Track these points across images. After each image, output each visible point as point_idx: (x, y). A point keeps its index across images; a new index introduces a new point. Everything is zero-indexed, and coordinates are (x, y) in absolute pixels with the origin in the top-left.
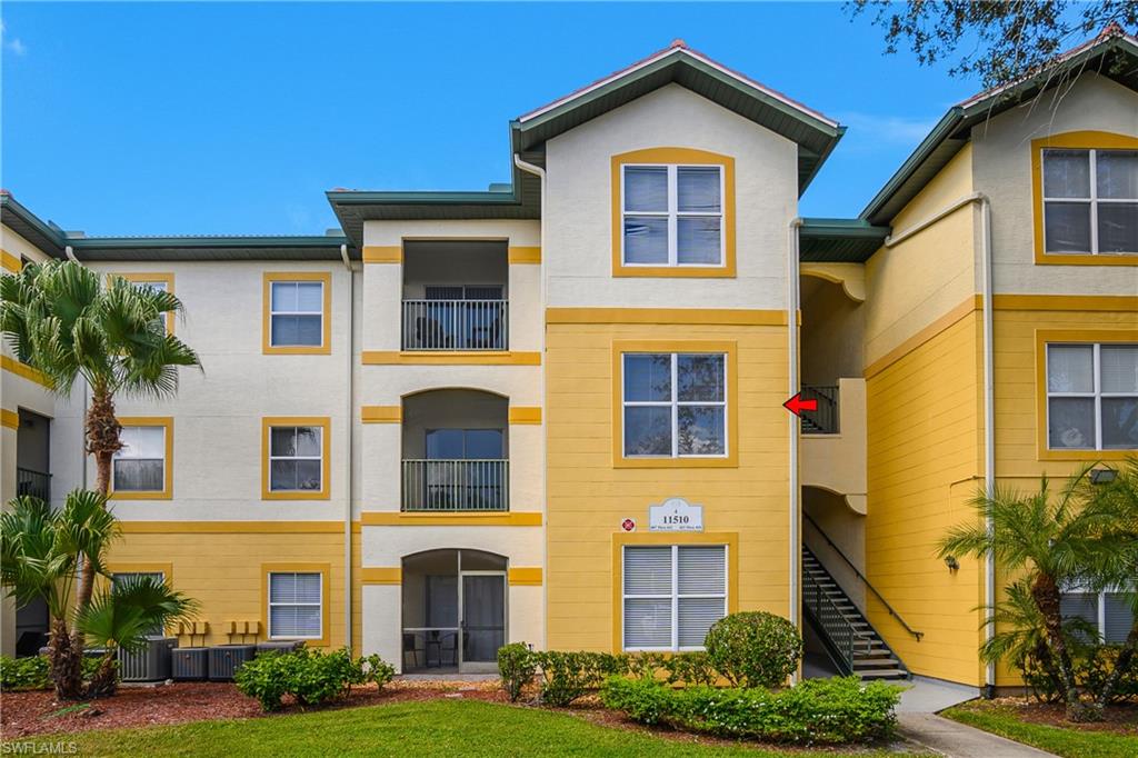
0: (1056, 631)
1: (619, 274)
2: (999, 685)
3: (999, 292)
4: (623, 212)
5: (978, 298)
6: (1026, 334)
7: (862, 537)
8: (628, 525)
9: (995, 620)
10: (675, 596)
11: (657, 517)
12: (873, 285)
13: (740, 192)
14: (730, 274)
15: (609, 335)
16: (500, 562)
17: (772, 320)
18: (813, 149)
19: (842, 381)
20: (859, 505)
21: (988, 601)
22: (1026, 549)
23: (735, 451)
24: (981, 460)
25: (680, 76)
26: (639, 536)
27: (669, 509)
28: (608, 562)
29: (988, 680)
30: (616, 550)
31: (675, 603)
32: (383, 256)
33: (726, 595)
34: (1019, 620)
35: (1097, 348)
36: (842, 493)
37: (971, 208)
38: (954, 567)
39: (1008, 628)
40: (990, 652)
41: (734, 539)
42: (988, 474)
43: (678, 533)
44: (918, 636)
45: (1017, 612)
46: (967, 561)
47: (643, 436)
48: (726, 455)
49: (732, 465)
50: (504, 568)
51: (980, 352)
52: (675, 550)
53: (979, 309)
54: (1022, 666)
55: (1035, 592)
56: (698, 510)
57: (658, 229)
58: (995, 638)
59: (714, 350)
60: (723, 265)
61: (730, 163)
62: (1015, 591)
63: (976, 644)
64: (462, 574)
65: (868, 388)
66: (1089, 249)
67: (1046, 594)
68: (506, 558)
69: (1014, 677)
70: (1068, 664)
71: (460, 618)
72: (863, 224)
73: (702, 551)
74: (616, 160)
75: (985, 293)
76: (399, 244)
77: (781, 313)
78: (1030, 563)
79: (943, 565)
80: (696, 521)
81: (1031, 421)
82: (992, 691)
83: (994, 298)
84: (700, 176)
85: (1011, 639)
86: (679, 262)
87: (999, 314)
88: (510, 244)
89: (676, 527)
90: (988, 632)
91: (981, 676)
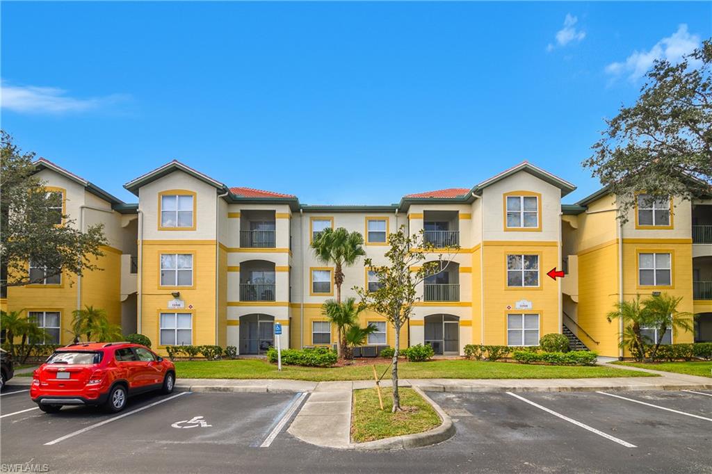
0: (639, 339)
1: (506, 230)
2: (625, 356)
3: (625, 237)
4: (507, 211)
5: (618, 240)
6: (633, 250)
7: (576, 310)
8: (509, 308)
9: (623, 336)
10: (523, 329)
11: (518, 305)
12: (582, 224)
13: (543, 204)
14: (540, 230)
15: (503, 249)
16: (457, 318)
17: (554, 245)
18: (565, 191)
19: (569, 256)
20: (575, 299)
21: (621, 331)
22: (630, 316)
23: (541, 285)
24: (618, 288)
25: (526, 170)
26: (512, 311)
27: (521, 303)
28: (502, 319)
29: (621, 355)
30: (506, 316)
31: (523, 332)
32: (416, 216)
33: (539, 329)
34: (629, 337)
35: (654, 255)
36: (569, 294)
37: (615, 212)
38: (610, 321)
39: (626, 339)
40: (621, 346)
41: (542, 311)
42: (621, 293)
43: (523, 310)
44: (598, 343)
45: (629, 334)
46: (615, 320)
47: (514, 281)
48: (539, 286)
49: (541, 289)
50: (458, 320)
51: (618, 256)
52: (523, 315)
53: (618, 243)
54: (631, 351)
55: (633, 328)
56: (530, 303)
57: (517, 215)
58: (623, 341)
59: (536, 254)
60: (538, 227)
61: (540, 195)
62: (628, 328)
63: (617, 344)
64: (444, 322)
65: (579, 259)
66: (652, 224)
67: (636, 329)
68: (459, 317)
69: (629, 354)
70: (643, 348)
71: (444, 337)
72: (578, 206)
73: (532, 316)
74: (505, 195)
75: (620, 238)
76: (423, 212)
77: (556, 242)
78: (632, 320)
79: (607, 320)
80: (530, 307)
81: (634, 277)
82: (622, 359)
83: (623, 240)
84: (531, 198)
85: (628, 342)
86: (525, 226)
87: (625, 244)
88: (460, 212)
89: (524, 308)
90: (621, 340)
91: (619, 354)
